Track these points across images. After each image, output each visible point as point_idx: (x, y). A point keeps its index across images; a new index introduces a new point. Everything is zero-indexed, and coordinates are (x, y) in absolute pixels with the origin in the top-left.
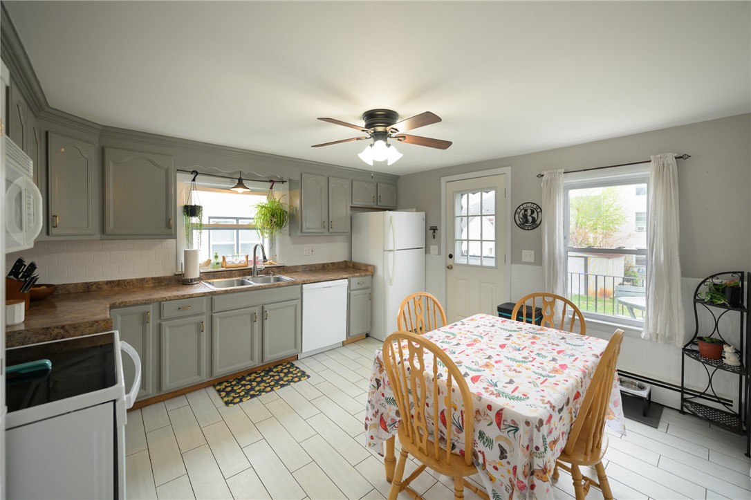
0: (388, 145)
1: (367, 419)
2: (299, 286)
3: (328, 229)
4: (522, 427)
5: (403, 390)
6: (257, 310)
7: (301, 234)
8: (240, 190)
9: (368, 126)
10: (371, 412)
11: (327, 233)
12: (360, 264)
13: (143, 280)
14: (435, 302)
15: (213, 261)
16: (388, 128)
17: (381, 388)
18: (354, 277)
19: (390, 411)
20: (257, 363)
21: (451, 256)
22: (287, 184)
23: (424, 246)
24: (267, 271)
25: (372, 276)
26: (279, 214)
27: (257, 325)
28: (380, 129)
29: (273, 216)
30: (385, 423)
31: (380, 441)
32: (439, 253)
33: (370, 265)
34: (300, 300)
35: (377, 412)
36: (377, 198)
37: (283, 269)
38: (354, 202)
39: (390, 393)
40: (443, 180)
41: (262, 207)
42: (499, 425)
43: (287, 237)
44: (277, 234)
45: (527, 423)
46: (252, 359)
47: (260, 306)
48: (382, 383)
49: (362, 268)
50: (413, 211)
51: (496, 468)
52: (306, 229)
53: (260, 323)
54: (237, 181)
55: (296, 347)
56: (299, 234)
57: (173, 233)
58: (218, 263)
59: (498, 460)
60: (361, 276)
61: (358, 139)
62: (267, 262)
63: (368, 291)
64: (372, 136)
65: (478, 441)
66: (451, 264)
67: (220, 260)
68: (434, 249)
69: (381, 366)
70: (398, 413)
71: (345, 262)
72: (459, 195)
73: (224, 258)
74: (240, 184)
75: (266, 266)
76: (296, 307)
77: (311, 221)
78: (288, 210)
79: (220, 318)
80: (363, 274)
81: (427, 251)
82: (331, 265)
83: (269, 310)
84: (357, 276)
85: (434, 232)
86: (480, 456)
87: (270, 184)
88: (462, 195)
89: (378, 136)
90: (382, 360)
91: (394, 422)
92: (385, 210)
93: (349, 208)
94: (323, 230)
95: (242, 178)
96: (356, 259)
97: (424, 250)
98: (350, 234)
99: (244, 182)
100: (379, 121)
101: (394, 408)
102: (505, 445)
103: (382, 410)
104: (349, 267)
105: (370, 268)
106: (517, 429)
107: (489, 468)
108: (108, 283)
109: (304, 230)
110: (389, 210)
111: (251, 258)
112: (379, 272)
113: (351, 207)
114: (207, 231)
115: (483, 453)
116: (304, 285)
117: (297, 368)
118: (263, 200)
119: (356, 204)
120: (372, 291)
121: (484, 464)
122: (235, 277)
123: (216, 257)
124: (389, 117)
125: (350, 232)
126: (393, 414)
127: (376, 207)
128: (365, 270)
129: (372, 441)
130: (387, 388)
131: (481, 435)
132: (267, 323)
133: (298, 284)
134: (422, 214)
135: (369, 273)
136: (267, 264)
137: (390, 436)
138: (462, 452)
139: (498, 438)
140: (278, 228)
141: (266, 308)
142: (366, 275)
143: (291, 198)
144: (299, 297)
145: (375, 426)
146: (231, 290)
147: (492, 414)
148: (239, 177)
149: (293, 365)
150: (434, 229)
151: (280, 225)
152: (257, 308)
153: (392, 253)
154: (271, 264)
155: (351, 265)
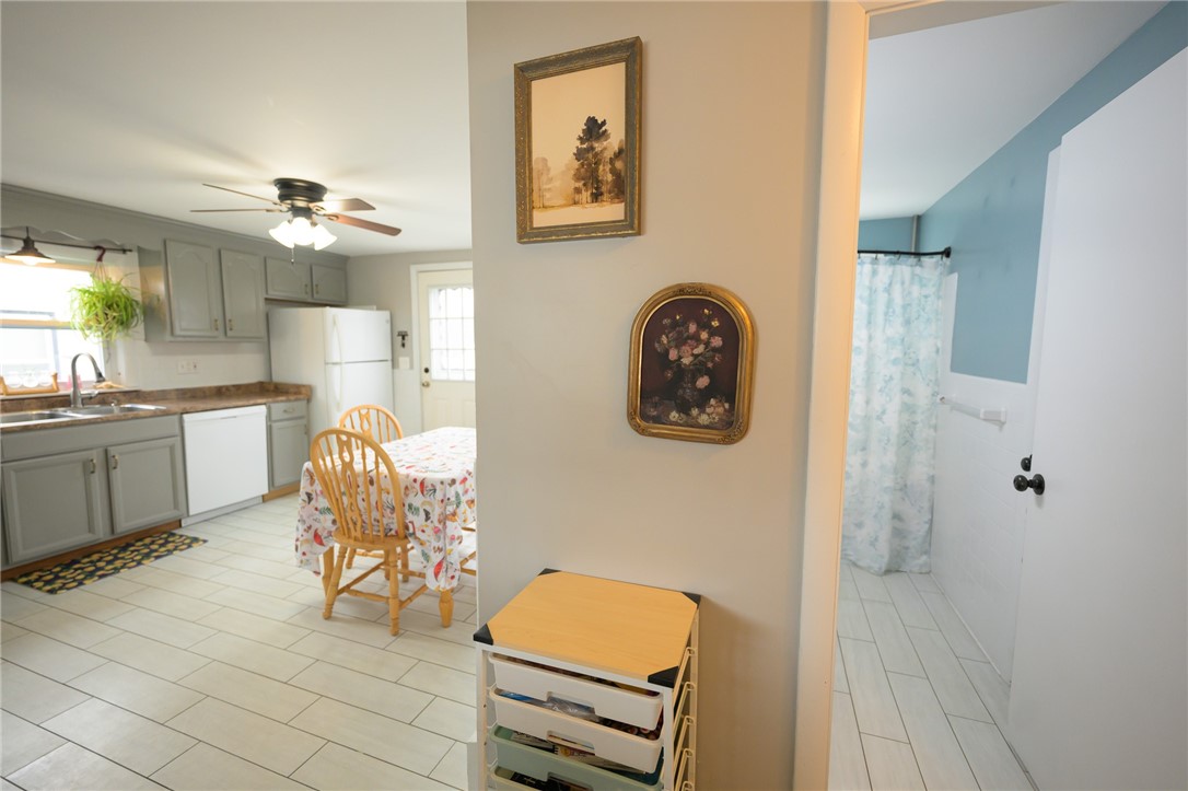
0: (314, 224)
1: (297, 540)
2: (176, 418)
3: (224, 333)
4: (438, 487)
5: (337, 493)
6: (96, 456)
7: (172, 339)
8: (30, 259)
9: (282, 197)
10: (302, 527)
11: (222, 338)
12: (286, 385)
14: (388, 416)
16: (311, 205)
17: (313, 502)
18: (277, 402)
19: (326, 523)
20: (101, 533)
21: (427, 370)
22: (134, 256)
23: (389, 358)
24: (103, 399)
25: (309, 400)
26: (122, 306)
27: (97, 480)
28: (301, 203)
29: (109, 307)
30: (320, 537)
31: (315, 556)
32: (412, 367)
33: (304, 386)
34: (179, 438)
35: (310, 528)
36: (312, 287)
37: (136, 395)
38: (270, 292)
39: (323, 503)
40: (414, 269)
41: (85, 292)
42: (422, 493)
43: (143, 343)
44: (118, 337)
45: (442, 483)
46: (91, 529)
47: (101, 450)
48: (314, 496)
49: (292, 390)
50: (372, 309)
51: (423, 531)
52: (182, 330)
53: (103, 475)
54: (22, 243)
55: (176, 506)
56: (168, 337)
59: (424, 523)
60: (288, 401)
61: (268, 211)
62: (103, 384)
63: (304, 421)
64: (290, 210)
65: (408, 513)
66: (428, 380)
68: (403, 361)
69: (312, 478)
70: (334, 522)
71: (261, 384)
72: (436, 290)
74: (29, 248)
75: (102, 391)
76: (172, 448)
77: (189, 316)
78: (139, 298)
79: (16, 471)
80: (292, 398)
81: (394, 364)
82: (232, 389)
83: (121, 454)
84: (282, 401)
85: (403, 338)
86: (410, 525)
87: (96, 253)
88: (440, 290)
89: (297, 211)
90: (312, 470)
91: (330, 534)
92: (325, 305)
93: (262, 303)
94: (216, 333)
95: (32, 237)
96: (280, 376)
97: (390, 363)
98: (266, 340)
99: (37, 245)
100: (298, 194)
101: (330, 517)
102: (428, 508)
103: (316, 526)
104: (266, 390)
105: (303, 390)
106: (435, 491)
107: (419, 534)
109: (178, 332)
110: (331, 306)
111: (65, 376)
112: (320, 394)
113: (266, 299)
115: (412, 522)
116: (185, 416)
117: (181, 536)
118: (84, 279)
119: (273, 294)
120: (309, 421)
121: (414, 533)
122: (32, 409)
124: (314, 191)
125: (266, 337)
126: (329, 524)
127: (310, 300)
128: (295, 393)
129: (304, 558)
130: (321, 499)
131: (410, 506)
132: (117, 475)
133: (175, 414)
134: (385, 315)
135: (301, 397)
136: (103, 388)
137: (326, 549)
138: (396, 532)
139: (423, 504)
140: (120, 328)
141: (113, 451)
142: (296, 400)
143: (144, 280)
144: (177, 431)
145: (307, 541)
146: (36, 425)
147: (417, 485)
148: (25, 236)
149: (174, 535)
150: (404, 336)
151: (124, 323)
152: (94, 452)
153: (337, 368)
154: (111, 387)
155: (272, 388)
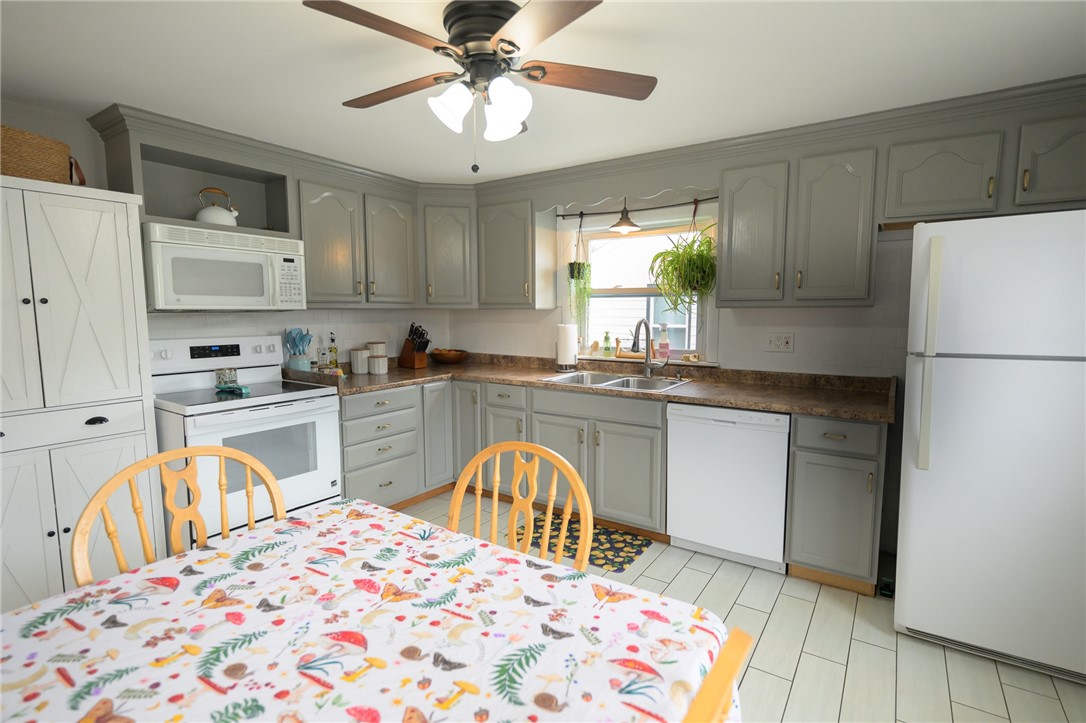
6: (586, 427)
8: (625, 229)
13: (529, 359)
15: (602, 344)
27: (586, 451)
47: (591, 421)
54: (620, 216)
57: (531, 301)
58: (607, 349)
67: (612, 344)
73: (618, 341)
74: (625, 217)
76: (652, 442)
79: (540, 422)
83: (605, 432)
84: (822, 417)
87: (693, 207)
94: (776, 294)
98: (871, 302)
108: (505, 357)
113: (882, 226)
114: (645, 299)
116: (670, 405)
123: (607, 339)
132: (600, 453)
141: (599, 427)
144: (660, 425)
152: (586, 422)
